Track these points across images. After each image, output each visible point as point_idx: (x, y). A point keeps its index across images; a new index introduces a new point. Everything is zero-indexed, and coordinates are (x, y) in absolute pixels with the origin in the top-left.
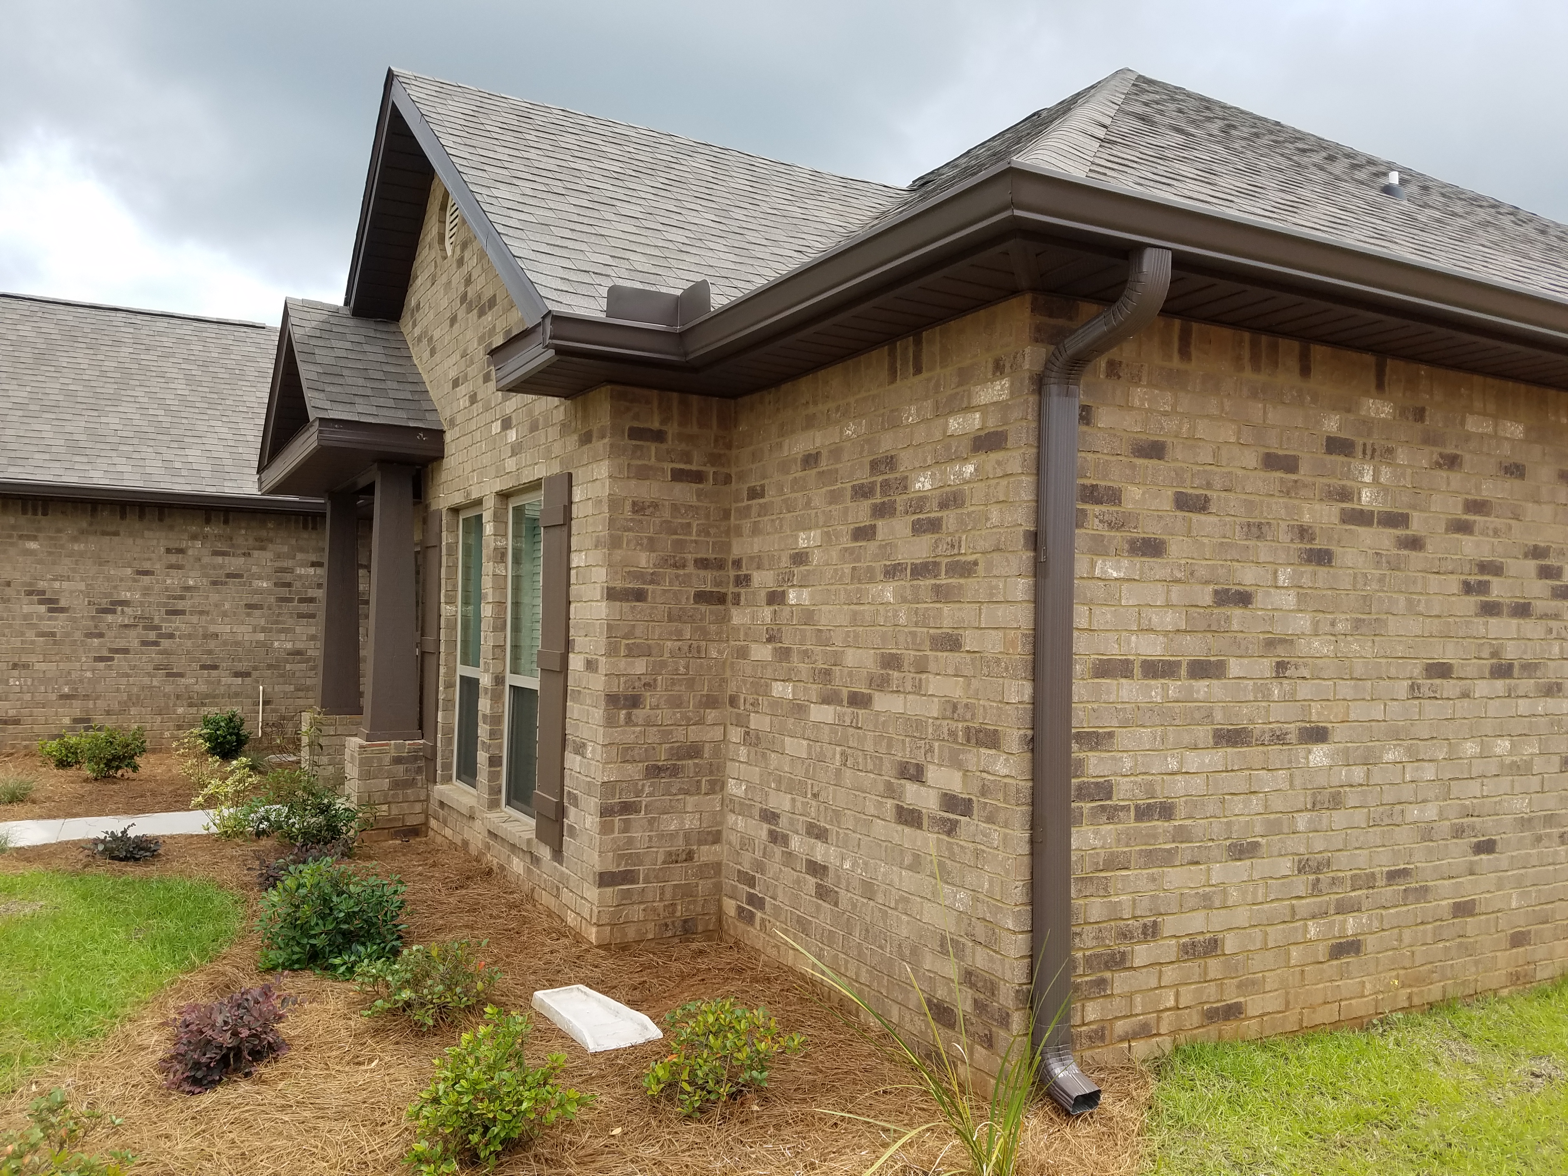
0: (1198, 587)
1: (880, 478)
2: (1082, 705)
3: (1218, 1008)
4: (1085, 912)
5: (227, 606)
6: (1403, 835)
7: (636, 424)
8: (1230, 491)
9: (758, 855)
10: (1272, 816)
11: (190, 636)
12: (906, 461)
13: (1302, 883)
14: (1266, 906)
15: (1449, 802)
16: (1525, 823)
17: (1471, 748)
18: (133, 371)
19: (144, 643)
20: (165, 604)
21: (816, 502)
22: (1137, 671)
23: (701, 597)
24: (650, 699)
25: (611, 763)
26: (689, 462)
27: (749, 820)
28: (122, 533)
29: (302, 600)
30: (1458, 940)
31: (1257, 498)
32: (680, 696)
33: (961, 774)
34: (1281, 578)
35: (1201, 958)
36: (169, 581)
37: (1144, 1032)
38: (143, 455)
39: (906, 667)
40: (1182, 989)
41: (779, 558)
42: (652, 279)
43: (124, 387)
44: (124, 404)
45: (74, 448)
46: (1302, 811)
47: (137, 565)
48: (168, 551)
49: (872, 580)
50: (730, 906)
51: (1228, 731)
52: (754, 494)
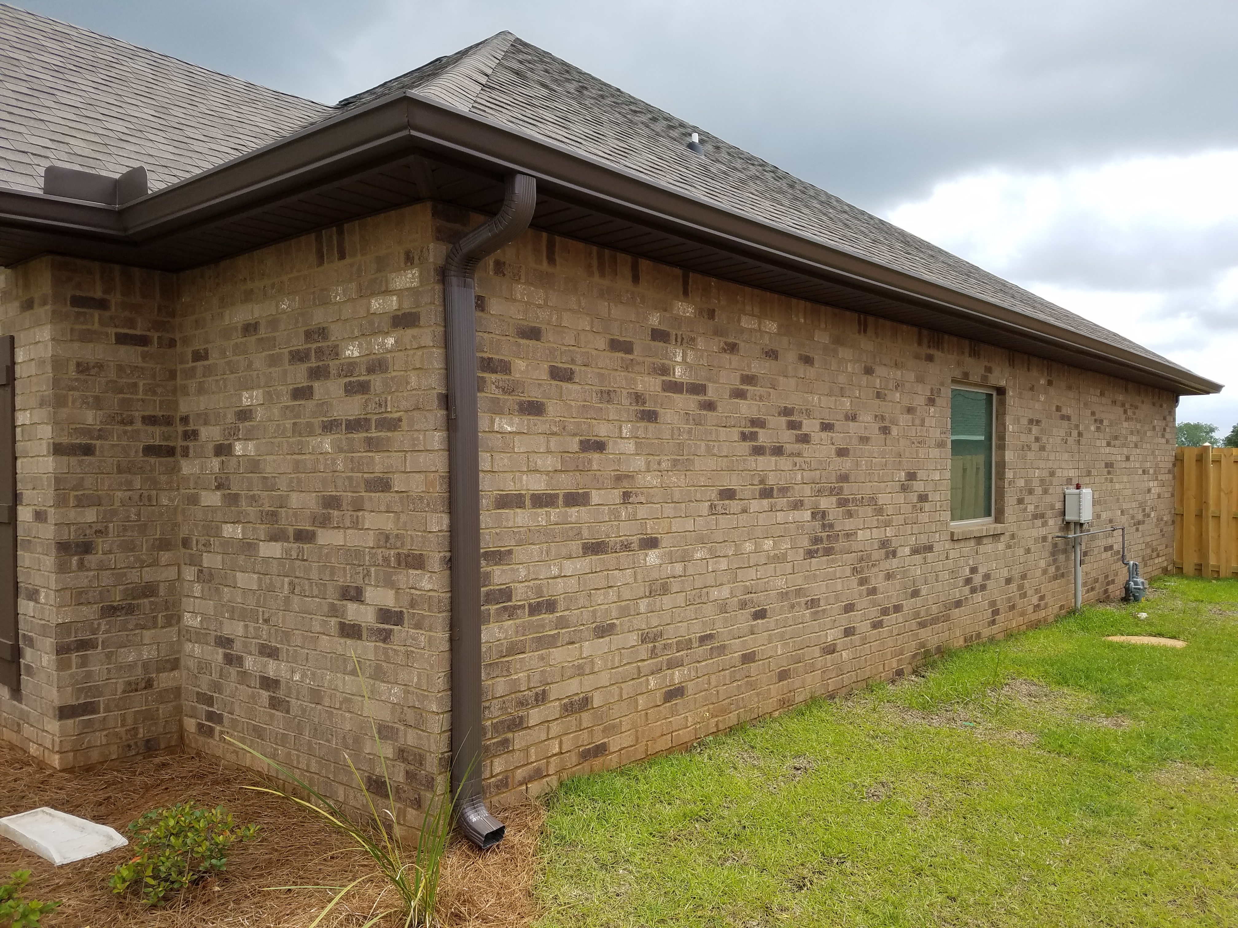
0: (568, 438)
1: (314, 346)
2: (488, 531)
3: (589, 749)
4: (493, 689)
6: (709, 610)
7: (78, 293)
8: (588, 366)
9: (215, 676)
10: (623, 603)
12: (336, 332)
13: (644, 651)
14: (620, 669)
15: (736, 584)
16: (784, 596)
17: (749, 547)
21: (257, 364)
22: (528, 502)
23: (149, 450)
24: (101, 544)
25: (65, 606)
26: (133, 327)
27: (205, 647)
30: (746, 680)
31: (606, 372)
32: (132, 541)
33: (393, 592)
34: (624, 431)
35: (576, 712)
37: (538, 775)
39: (345, 506)
40: (564, 738)
41: (225, 415)
42: (92, 163)
46: (643, 598)
49: (311, 433)
50: (190, 724)
51: (593, 544)
52: (198, 356)
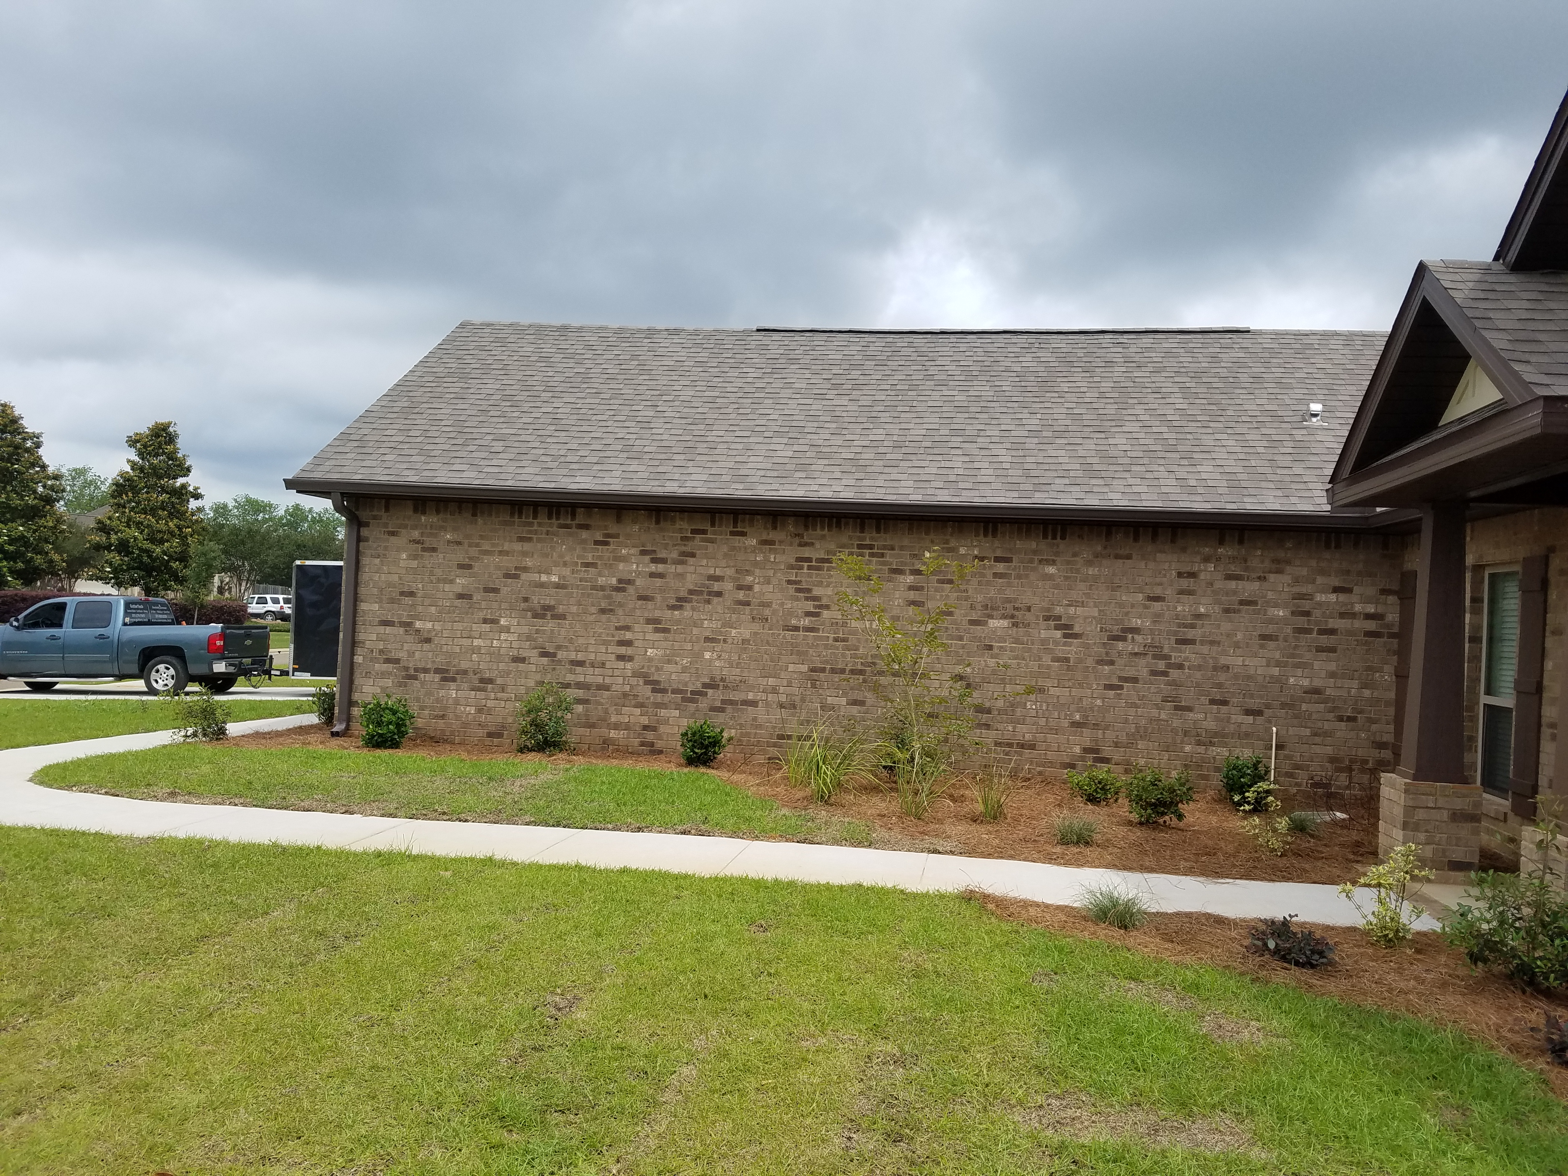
5: (1239, 636)
11: (1199, 668)
18: (1129, 390)
19: (1154, 673)
20: (1175, 633)
28: (1134, 556)
29: (1322, 632)
36: (1179, 609)
38: (1156, 475)
43: (1124, 406)
44: (1127, 424)
45: (1090, 471)
47: (1148, 590)
48: (1180, 575)
